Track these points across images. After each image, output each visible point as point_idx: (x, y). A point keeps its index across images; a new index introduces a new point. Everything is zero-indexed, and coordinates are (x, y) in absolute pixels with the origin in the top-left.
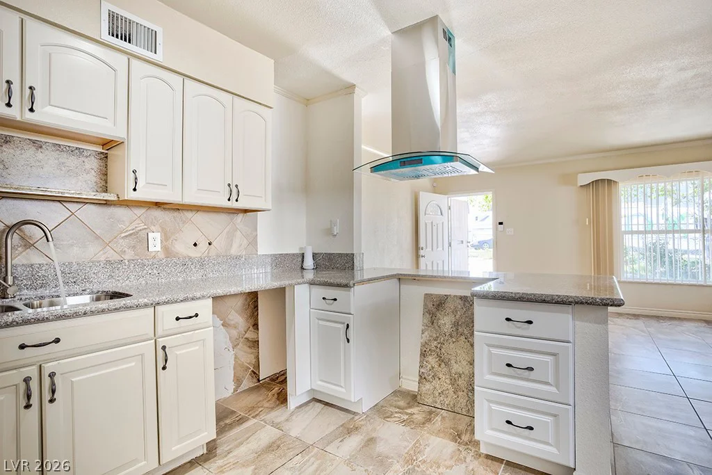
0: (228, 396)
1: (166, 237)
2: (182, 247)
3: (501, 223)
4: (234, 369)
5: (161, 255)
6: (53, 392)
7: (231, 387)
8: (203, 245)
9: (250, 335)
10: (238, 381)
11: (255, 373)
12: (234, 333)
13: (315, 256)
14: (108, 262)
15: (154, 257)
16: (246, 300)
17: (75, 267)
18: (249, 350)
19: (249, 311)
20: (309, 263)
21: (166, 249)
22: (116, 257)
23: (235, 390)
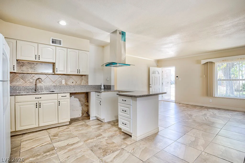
0: (80, 117)
1: (66, 81)
2: (70, 83)
3: (177, 77)
4: (82, 111)
5: (65, 85)
6: (40, 106)
7: (81, 115)
8: (74, 83)
9: (86, 104)
10: (83, 114)
11: (87, 113)
12: (82, 103)
13: (104, 86)
14: (54, 86)
15: (63, 85)
16: (85, 95)
17: (48, 86)
18: (86, 107)
19: (86, 98)
20: (103, 87)
21: (66, 83)
22: (56, 85)
23: (82, 116)
